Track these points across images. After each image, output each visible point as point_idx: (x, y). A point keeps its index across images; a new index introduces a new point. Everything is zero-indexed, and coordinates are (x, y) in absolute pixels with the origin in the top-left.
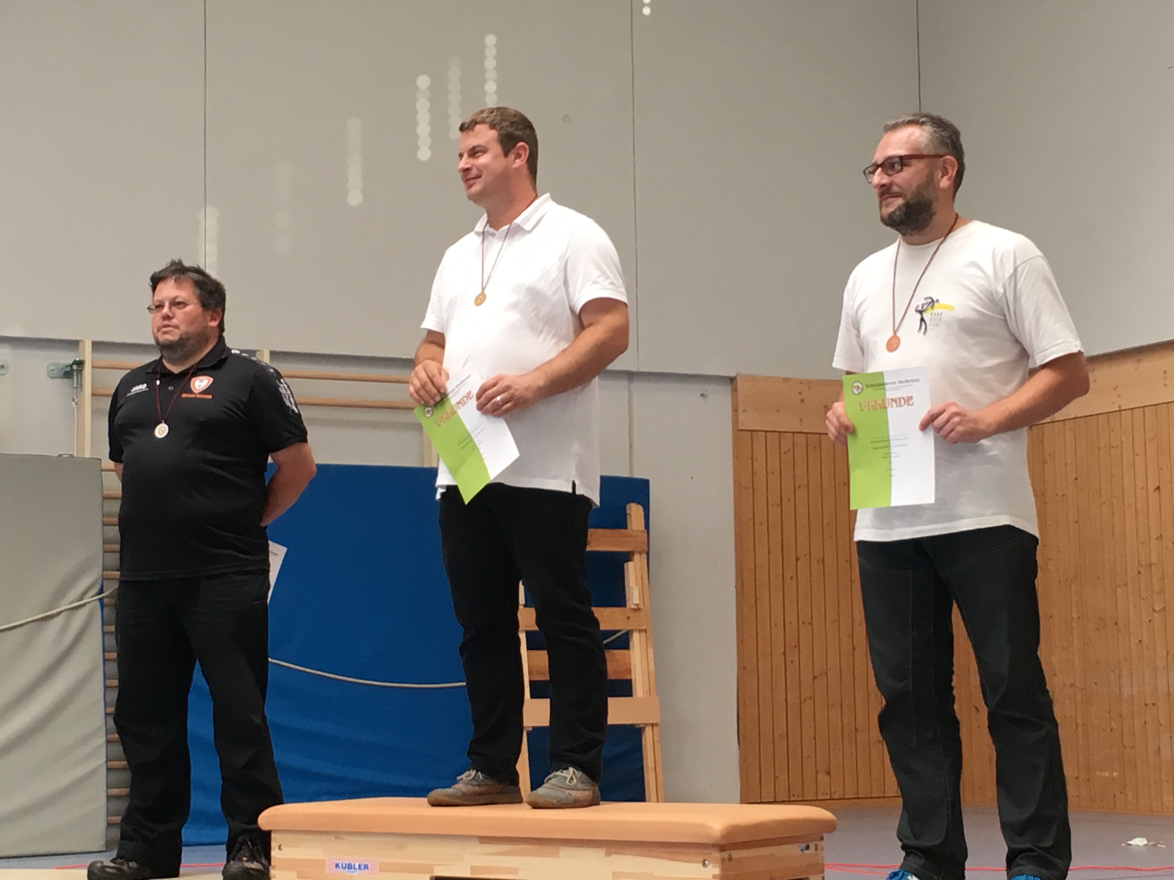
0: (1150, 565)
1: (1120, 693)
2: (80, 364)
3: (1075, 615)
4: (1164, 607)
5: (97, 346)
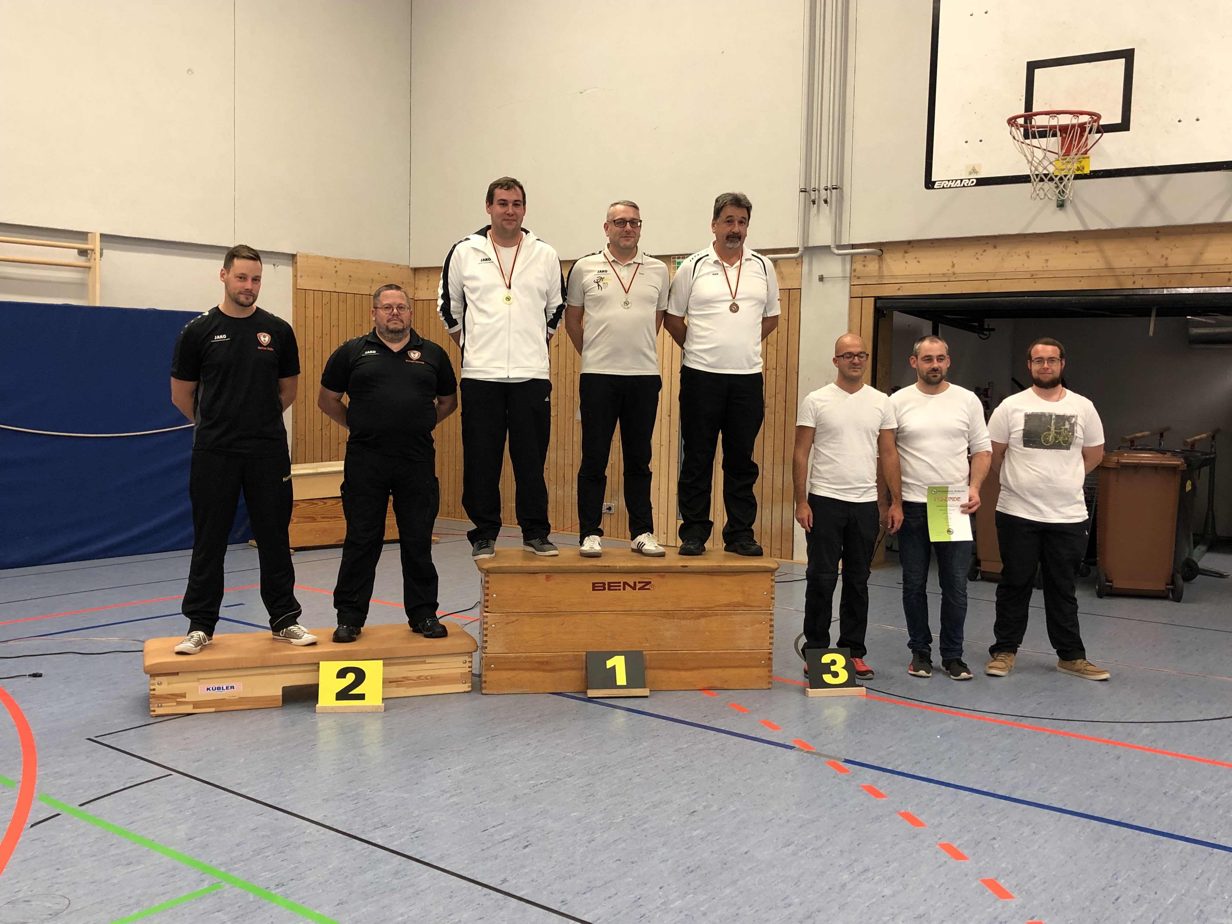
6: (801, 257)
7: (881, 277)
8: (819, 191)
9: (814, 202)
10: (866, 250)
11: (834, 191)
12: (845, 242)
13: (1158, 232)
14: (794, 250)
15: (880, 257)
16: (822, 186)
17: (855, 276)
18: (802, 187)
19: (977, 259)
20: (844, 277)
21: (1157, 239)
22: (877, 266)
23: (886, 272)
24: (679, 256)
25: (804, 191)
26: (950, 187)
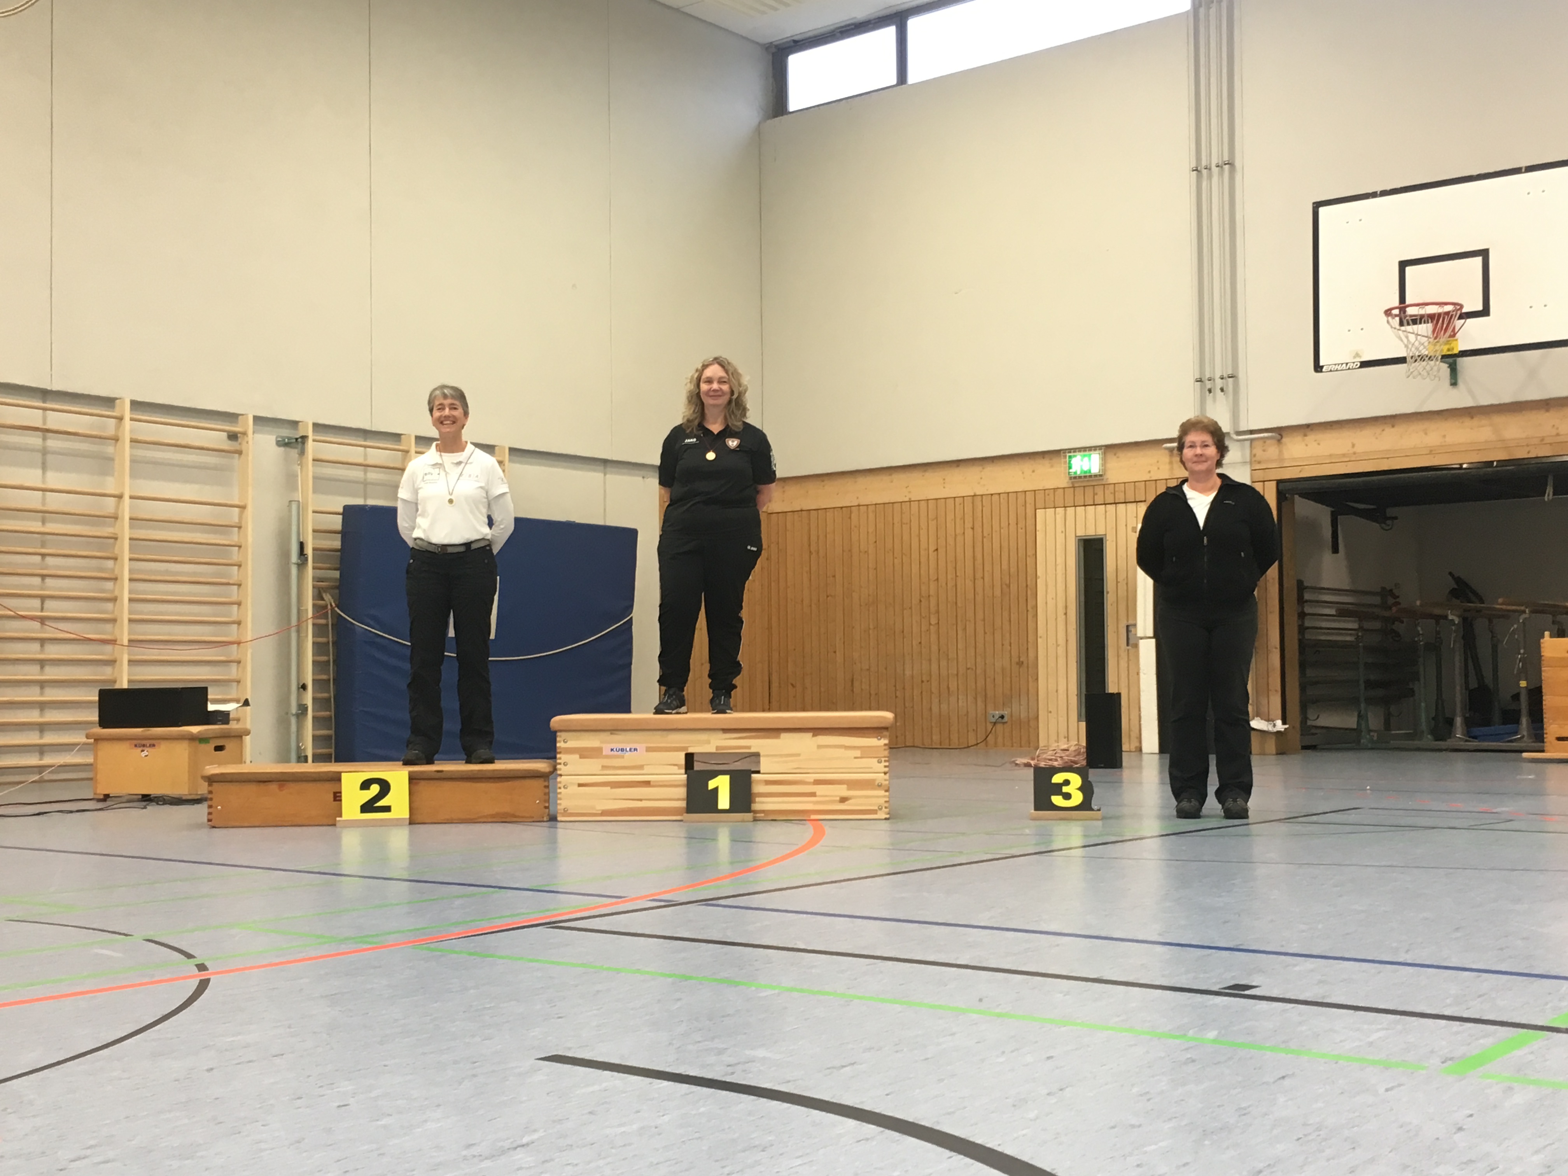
0: (929, 596)
1: (904, 674)
2: (304, 438)
3: (871, 627)
4: (938, 623)
5: (318, 427)
7: (1282, 460)
8: (1214, 380)
9: (1210, 391)
10: (1266, 435)
11: (1231, 379)
12: (1243, 427)
13: (1547, 404)
15: (1279, 441)
16: (1218, 375)
17: (1255, 461)
18: (1197, 376)
19: (1377, 438)
20: (1244, 463)
21: (1547, 411)
22: (1277, 449)
23: (1286, 455)
24: (1070, 450)
25: (1200, 380)
26: (1337, 370)
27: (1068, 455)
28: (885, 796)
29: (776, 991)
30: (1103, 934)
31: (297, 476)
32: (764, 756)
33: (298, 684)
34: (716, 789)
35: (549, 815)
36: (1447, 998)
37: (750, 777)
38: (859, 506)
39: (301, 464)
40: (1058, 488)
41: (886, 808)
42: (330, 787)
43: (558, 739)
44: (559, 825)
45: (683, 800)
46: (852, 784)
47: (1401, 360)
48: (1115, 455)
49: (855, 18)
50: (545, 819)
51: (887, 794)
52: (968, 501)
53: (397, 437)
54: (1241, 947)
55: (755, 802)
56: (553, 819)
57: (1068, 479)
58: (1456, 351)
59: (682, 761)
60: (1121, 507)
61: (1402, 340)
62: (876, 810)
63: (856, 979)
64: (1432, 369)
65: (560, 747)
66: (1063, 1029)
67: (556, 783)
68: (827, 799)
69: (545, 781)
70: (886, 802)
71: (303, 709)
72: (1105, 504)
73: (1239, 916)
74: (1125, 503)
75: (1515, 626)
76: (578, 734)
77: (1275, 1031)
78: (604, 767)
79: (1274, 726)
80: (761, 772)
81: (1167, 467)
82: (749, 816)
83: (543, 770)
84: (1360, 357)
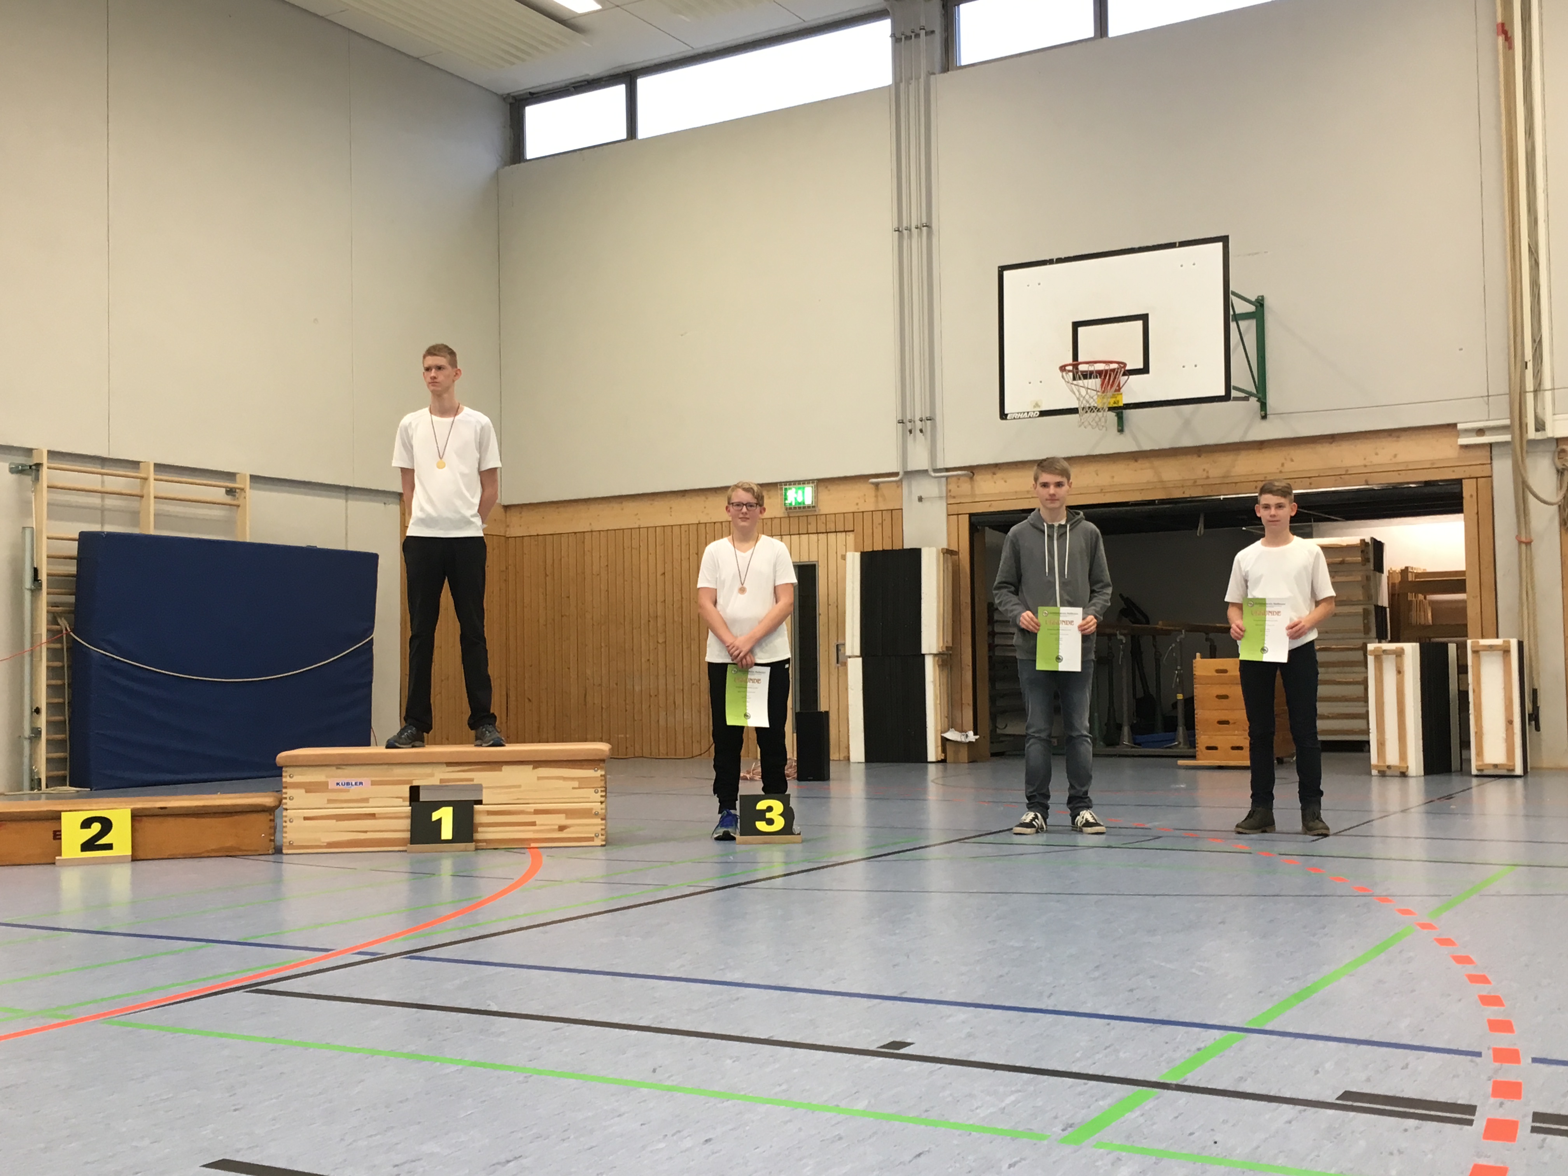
0: (657, 616)
1: (634, 689)
2: (38, 465)
3: (603, 645)
4: (665, 642)
5: (52, 454)
6: (901, 481)
7: (973, 495)
8: (914, 422)
9: (910, 432)
10: (959, 472)
11: (929, 421)
12: (940, 465)
13: (1199, 451)
14: (896, 474)
15: (971, 478)
16: (917, 418)
17: (950, 495)
18: (900, 418)
20: (941, 497)
21: (1199, 456)
22: (970, 486)
23: (977, 492)
24: (786, 483)
25: (901, 422)
26: (1020, 418)
27: (784, 487)
28: (602, 824)
29: (460, 1067)
30: (781, 984)
31: (29, 503)
32: (487, 788)
33: (32, 709)
34: (439, 821)
35: (274, 848)
36: (1077, 1052)
37: (473, 807)
38: (592, 531)
39: (35, 491)
40: (775, 518)
41: (602, 835)
42: (51, 826)
43: (284, 774)
44: (285, 858)
45: (408, 831)
46: (569, 813)
47: (1074, 411)
48: (827, 487)
49: (588, 75)
50: (270, 852)
51: (603, 822)
52: (693, 529)
53: (135, 464)
54: (905, 996)
55: (477, 832)
56: (278, 851)
57: (784, 509)
58: (1121, 404)
59: (407, 794)
60: (832, 536)
61: (1074, 393)
62: (593, 837)
63: (540, 1048)
64: (1100, 420)
65: (286, 782)
66: (726, 1104)
67: (282, 817)
68: (548, 827)
69: (271, 815)
70: (602, 829)
71: (36, 733)
72: (817, 533)
73: (908, 957)
74: (836, 532)
75: (1173, 645)
76: (305, 768)
77: (921, 1098)
78: (330, 801)
79: (967, 736)
80: (484, 802)
81: (873, 499)
82: (472, 845)
83: (268, 804)
84: (1039, 406)
